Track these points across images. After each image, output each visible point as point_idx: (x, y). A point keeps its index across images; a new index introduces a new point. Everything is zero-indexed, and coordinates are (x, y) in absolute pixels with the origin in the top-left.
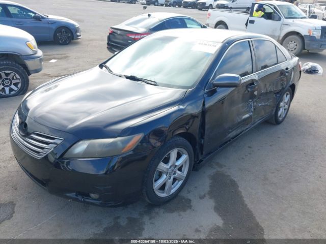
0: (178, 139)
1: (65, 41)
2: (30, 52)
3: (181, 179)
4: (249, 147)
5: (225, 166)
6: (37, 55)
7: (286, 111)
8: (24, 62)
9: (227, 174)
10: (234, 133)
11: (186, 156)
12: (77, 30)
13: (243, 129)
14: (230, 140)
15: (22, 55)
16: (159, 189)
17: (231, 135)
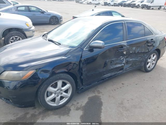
0: (62, 75)
1: (55, 23)
2: (27, 28)
3: (67, 98)
4: (123, 84)
5: (102, 93)
6: (31, 29)
7: (154, 65)
8: (24, 32)
9: (100, 98)
10: (109, 75)
11: (69, 85)
12: (61, 18)
13: (116, 73)
14: (105, 78)
15: (23, 29)
16: (51, 101)
17: (106, 76)
